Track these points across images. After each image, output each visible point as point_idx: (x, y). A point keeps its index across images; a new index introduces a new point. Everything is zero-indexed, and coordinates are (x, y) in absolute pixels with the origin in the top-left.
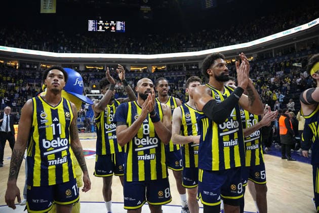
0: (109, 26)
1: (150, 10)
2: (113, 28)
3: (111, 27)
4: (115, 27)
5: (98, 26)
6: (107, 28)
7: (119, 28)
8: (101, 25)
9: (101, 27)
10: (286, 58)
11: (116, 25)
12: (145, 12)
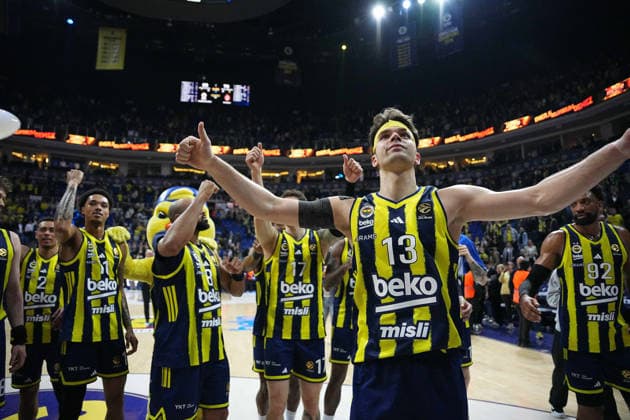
0: (219, 92)
1: (296, 68)
2: (227, 98)
3: (223, 95)
4: (231, 95)
5: (200, 92)
6: (216, 96)
7: (238, 97)
8: (205, 91)
9: (204, 95)
10: (545, 161)
11: (232, 92)
12: (287, 72)
